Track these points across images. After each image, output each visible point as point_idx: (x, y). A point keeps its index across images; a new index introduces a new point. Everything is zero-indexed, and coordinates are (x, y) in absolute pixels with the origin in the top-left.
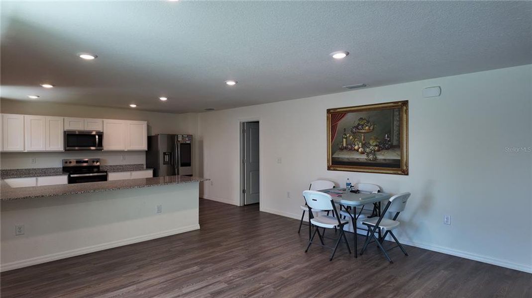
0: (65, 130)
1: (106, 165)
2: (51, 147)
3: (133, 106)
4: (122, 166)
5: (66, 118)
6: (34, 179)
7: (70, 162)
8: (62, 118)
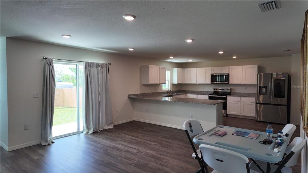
0: (212, 74)
1: (235, 92)
2: (206, 82)
3: (235, 57)
4: (244, 93)
5: (212, 68)
6: (196, 95)
7: (216, 89)
8: (210, 68)
